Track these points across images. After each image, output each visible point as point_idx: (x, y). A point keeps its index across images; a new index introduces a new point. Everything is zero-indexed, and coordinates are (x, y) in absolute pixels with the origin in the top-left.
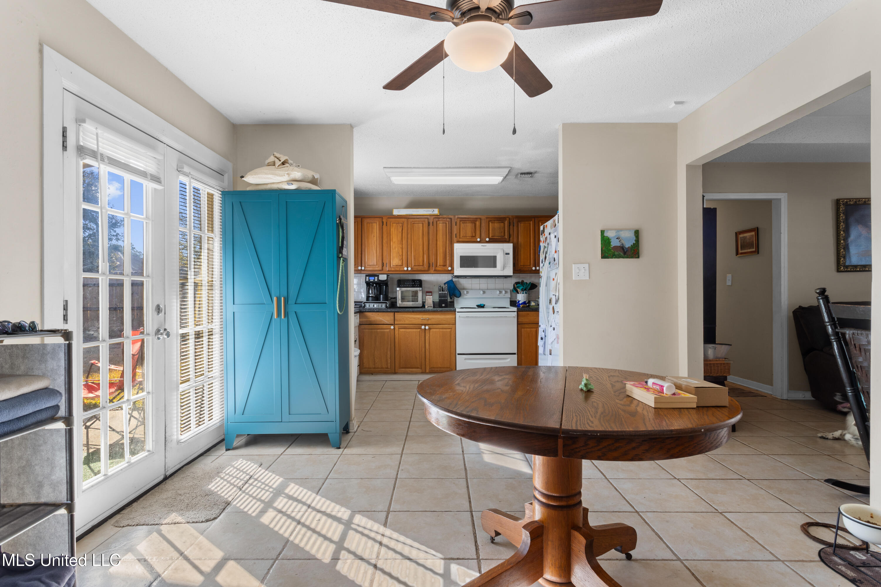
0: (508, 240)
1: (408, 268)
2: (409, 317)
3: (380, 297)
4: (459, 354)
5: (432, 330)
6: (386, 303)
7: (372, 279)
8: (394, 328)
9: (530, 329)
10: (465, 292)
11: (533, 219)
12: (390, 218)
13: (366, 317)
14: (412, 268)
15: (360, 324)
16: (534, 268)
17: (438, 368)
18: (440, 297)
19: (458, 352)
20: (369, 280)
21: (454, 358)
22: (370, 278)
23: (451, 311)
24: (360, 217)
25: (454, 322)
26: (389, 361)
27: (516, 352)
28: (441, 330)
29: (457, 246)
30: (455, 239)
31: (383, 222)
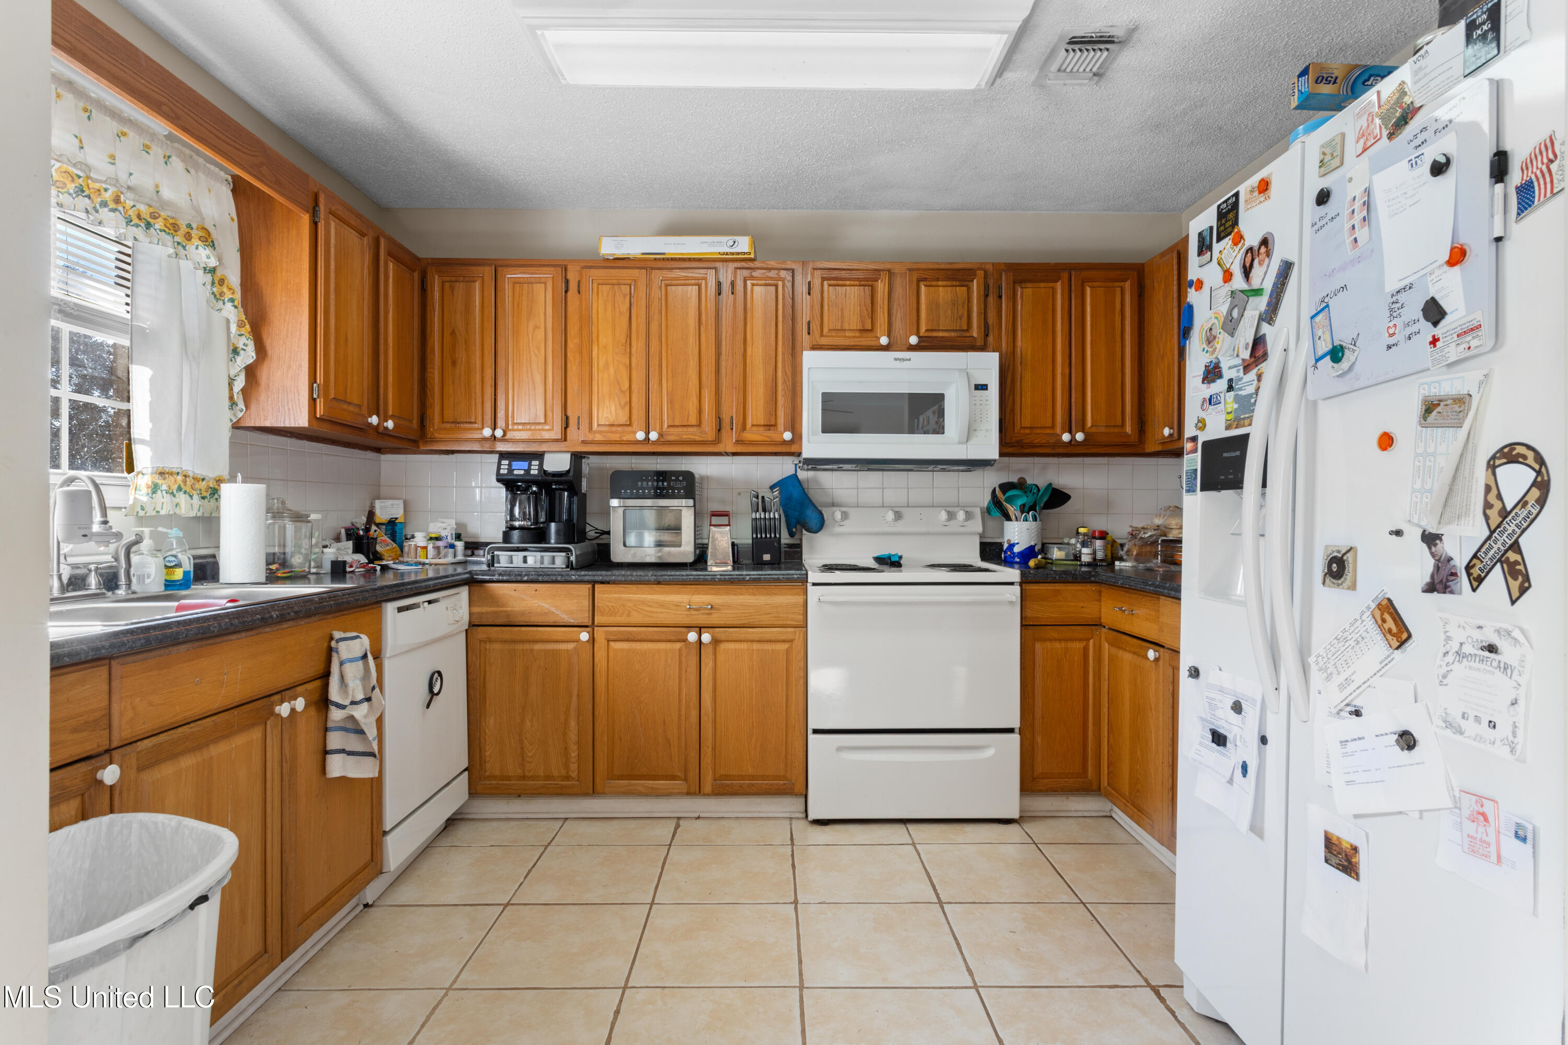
0: (979, 343)
1: (647, 433)
2: (643, 602)
3: (548, 528)
4: (816, 731)
5: (723, 646)
6: (570, 550)
7: (519, 469)
8: (592, 640)
9: (1063, 645)
10: (838, 515)
11: (1065, 275)
12: (591, 267)
13: (494, 600)
14: (661, 435)
15: (472, 625)
16: (1066, 437)
17: (742, 778)
18: (755, 530)
19: (812, 725)
20: (510, 470)
21: (799, 744)
22: (516, 465)
23: (790, 580)
24: (490, 265)
25: (801, 617)
26: (574, 754)
27: (1016, 724)
28: (755, 646)
29: (810, 359)
30: (806, 339)
31: (567, 282)
